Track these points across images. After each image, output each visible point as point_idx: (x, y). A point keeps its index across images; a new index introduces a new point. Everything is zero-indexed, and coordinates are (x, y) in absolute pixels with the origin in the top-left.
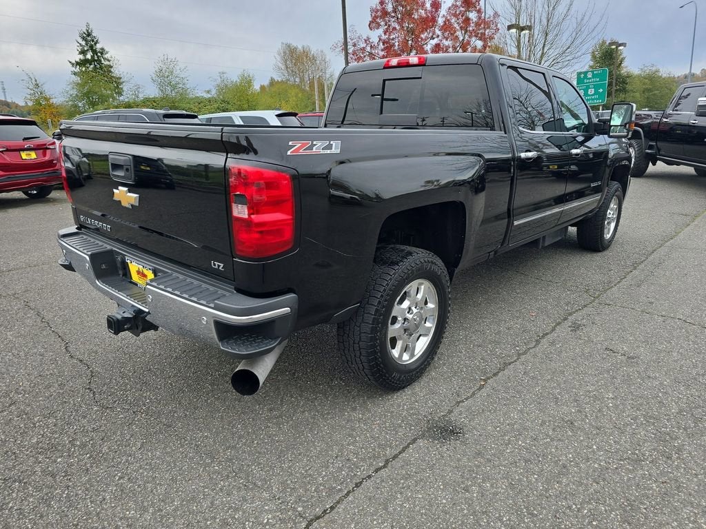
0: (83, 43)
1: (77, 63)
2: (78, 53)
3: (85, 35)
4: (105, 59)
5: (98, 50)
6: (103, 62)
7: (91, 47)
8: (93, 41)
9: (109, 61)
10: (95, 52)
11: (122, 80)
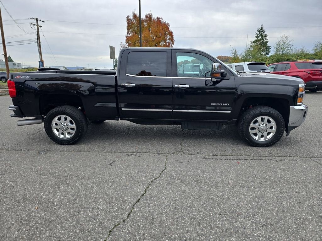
0: (258, 33)
1: (254, 42)
2: (255, 37)
3: (260, 30)
4: (265, 39)
5: (263, 36)
6: (265, 40)
7: (261, 34)
8: (262, 32)
9: (267, 39)
10: (262, 36)
11: (270, 48)
